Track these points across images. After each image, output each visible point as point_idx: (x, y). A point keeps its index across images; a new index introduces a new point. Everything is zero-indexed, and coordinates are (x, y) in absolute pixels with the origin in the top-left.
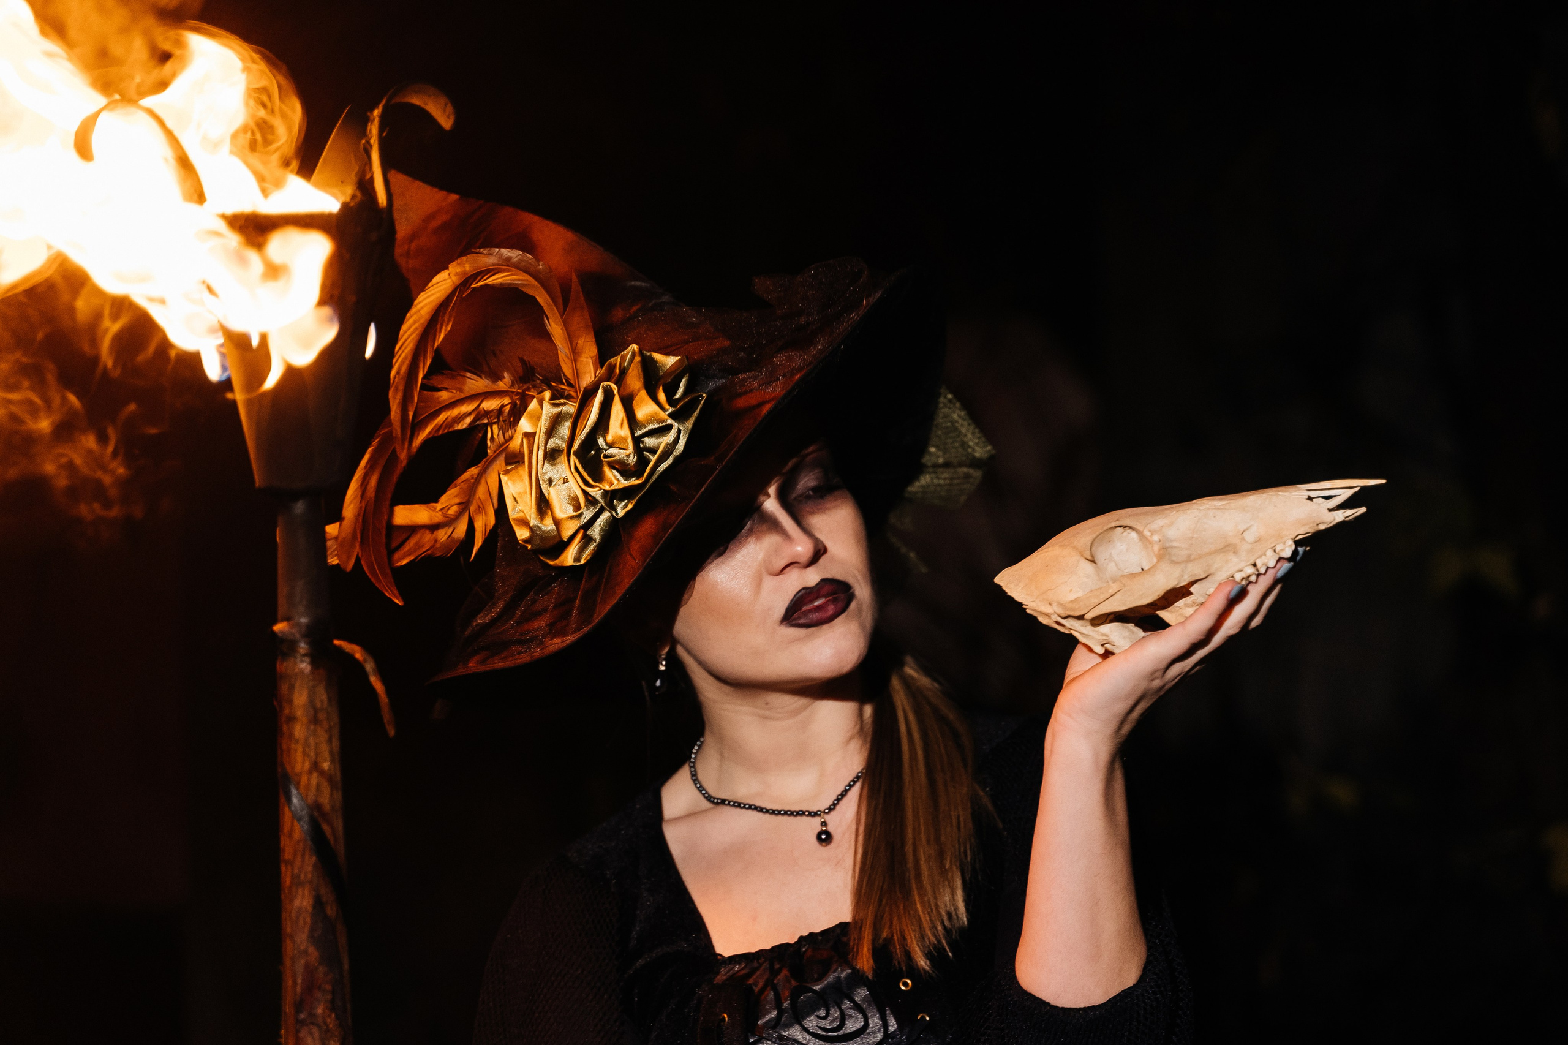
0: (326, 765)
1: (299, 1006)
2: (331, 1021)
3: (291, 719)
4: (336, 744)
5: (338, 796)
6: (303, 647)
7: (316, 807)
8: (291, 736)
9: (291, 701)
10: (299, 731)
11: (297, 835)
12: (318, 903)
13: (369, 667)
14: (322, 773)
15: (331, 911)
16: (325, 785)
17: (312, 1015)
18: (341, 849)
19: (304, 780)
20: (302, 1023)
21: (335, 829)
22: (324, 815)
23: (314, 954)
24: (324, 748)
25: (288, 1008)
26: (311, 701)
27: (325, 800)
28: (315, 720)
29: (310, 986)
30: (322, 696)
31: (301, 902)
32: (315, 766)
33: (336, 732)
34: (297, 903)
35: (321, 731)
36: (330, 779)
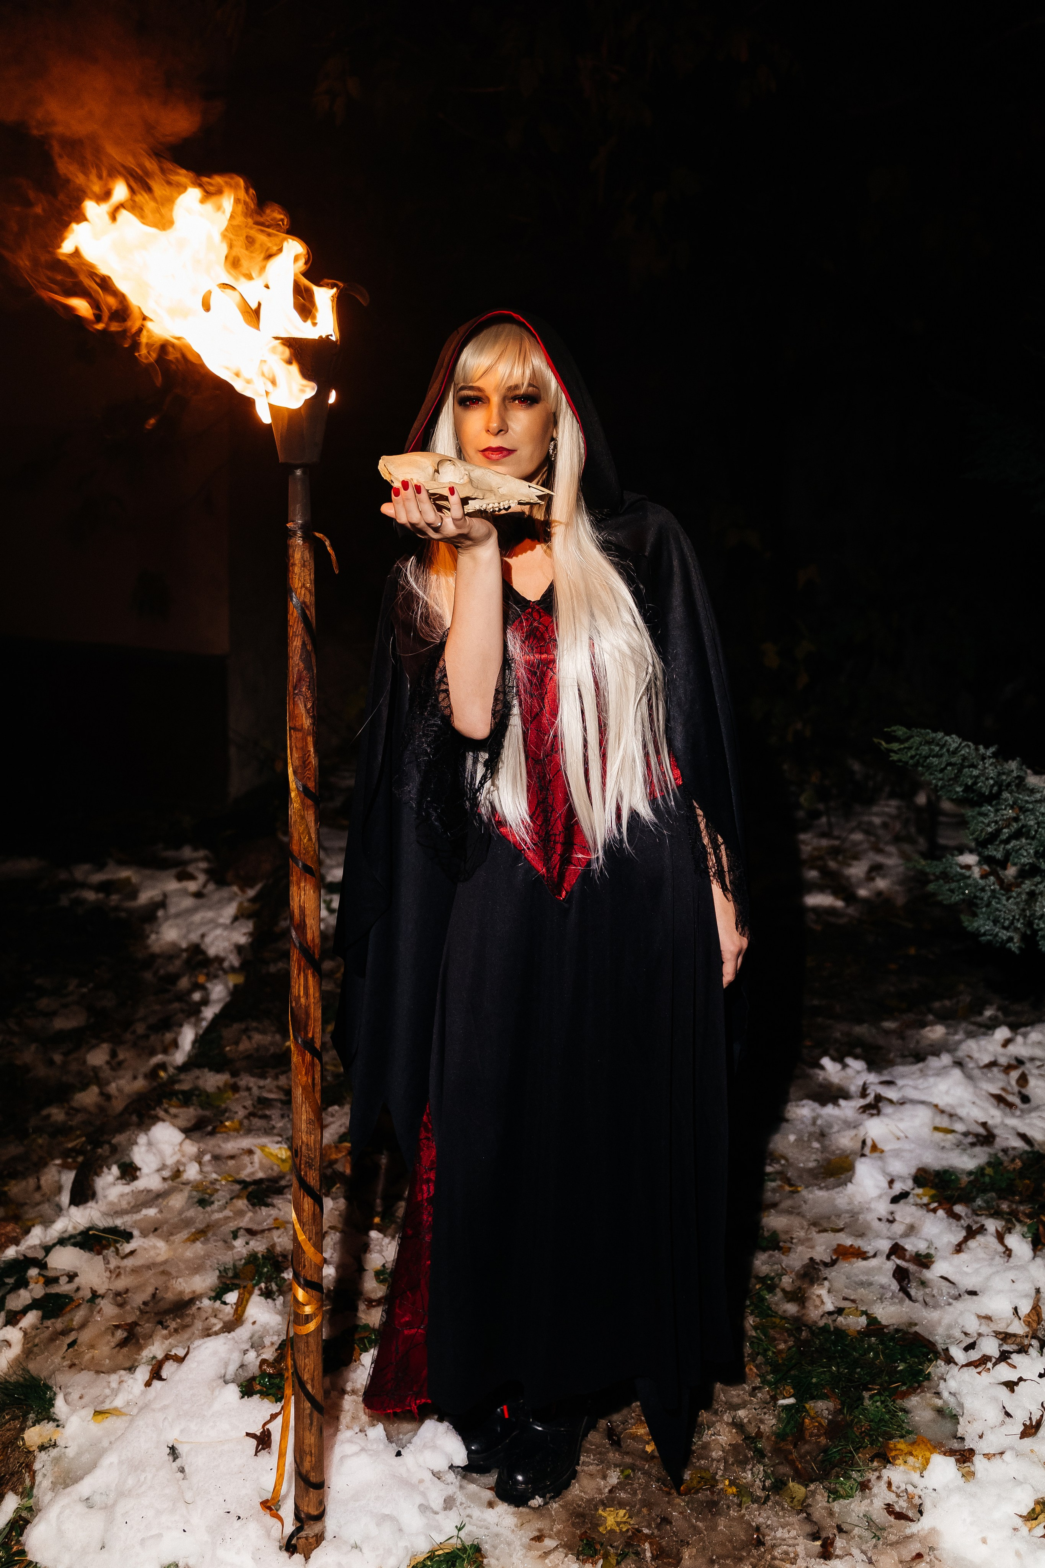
0: (308, 585)
1: (295, 689)
2: (309, 694)
3: (294, 564)
4: (312, 576)
5: (313, 598)
6: (299, 533)
7: (304, 603)
8: (293, 572)
9: (293, 557)
10: (297, 570)
11: (295, 614)
12: (304, 644)
13: (327, 543)
14: (306, 588)
15: (309, 647)
16: (307, 593)
17: (300, 691)
18: (314, 621)
19: (299, 590)
20: (297, 694)
21: (312, 613)
22: (307, 607)
23: (302, 665)
24: (307, 577)
25: (290, 688)
26: (302, 557)
27: (307, 600)
28: (304, 566)
29: (300, 679)
30: (307, 555)
31: (296, 644)
32: (304, 585)
33: (313, 571)
34: (295, 644)
35: (306, 570)
36: (310, 591)
